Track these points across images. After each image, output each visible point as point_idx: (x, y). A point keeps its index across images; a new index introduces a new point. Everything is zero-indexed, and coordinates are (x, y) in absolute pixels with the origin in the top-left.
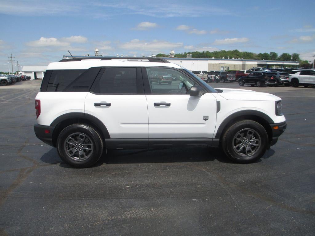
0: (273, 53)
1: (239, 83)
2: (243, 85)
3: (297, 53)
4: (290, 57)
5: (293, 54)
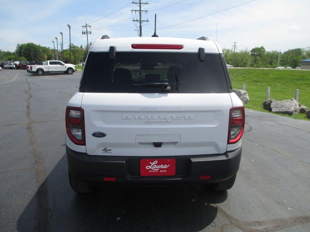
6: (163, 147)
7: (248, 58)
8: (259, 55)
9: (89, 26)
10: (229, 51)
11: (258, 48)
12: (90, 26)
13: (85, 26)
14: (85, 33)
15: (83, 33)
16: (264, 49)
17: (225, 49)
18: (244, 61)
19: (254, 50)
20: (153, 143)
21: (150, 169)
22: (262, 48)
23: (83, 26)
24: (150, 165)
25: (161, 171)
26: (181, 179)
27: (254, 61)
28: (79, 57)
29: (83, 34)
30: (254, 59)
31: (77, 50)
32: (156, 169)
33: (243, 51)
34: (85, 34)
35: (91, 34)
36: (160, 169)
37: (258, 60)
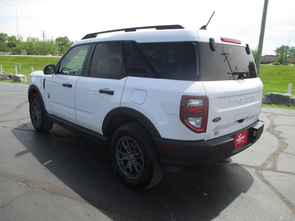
7: (54, 47)
8: (64, 44)
10: (35, 39)
11: (62, 38)
16: (67, 39)
17: (30, 37)
18: (51, 49)
19: (58, 40)
22: (66, 38)
27: (61, 50)
30: (61, 48)
33: (49, 40)
37: (64, 49)
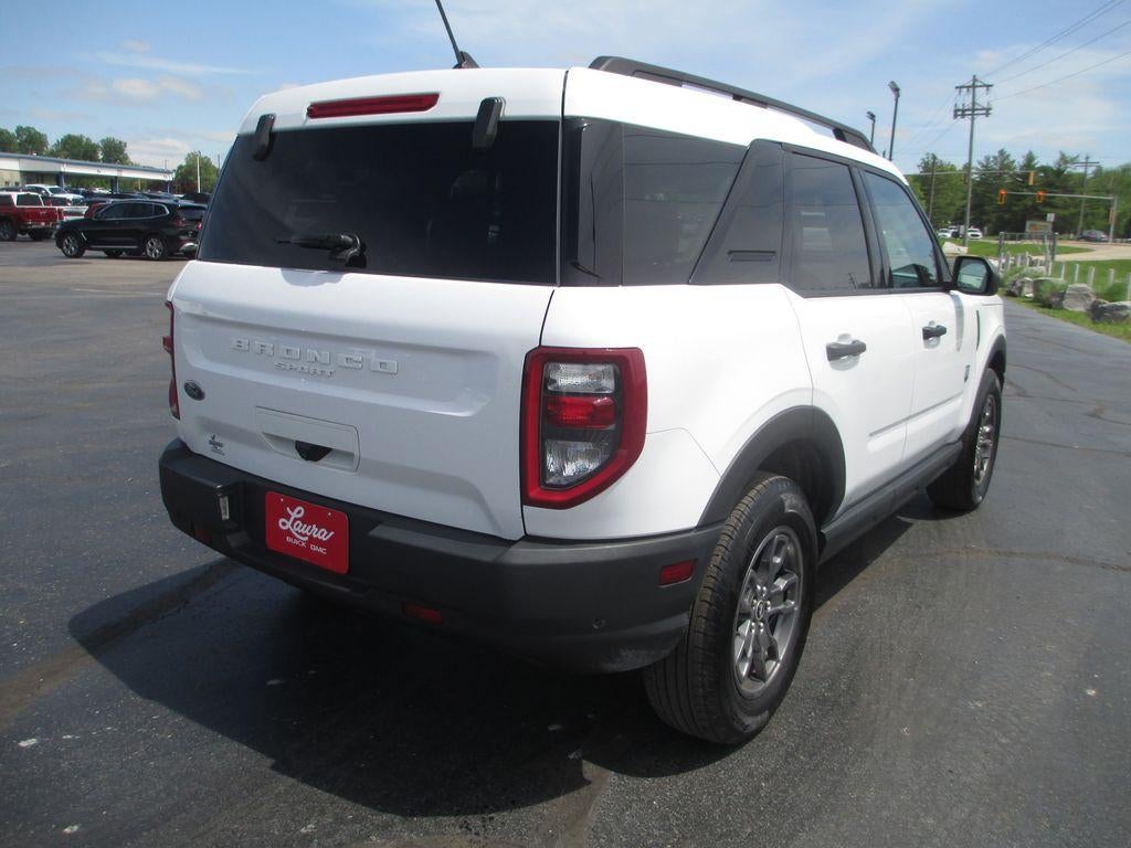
0: (28, 129)
1: (60, 245)
2: (79, 255)
3: (118, 137)
4: (95, 152)
5: (103, 141)
6: (324, 465)
9: (985, 85)
12: (988, 86)
13: (968, 87)
14: (963, 111)
15: (959, 113)
20: (297, 441)
21: (288, 532)
23: (961, 87)
24: (288, 517)
25: (315, 548)
26: (346, 590)
28: (950, 204)
29: (956, 116)
31: (947, 178)
32: (301, 534)
34: (963, 116)
35: (987, 114)
36: (312, 540)
